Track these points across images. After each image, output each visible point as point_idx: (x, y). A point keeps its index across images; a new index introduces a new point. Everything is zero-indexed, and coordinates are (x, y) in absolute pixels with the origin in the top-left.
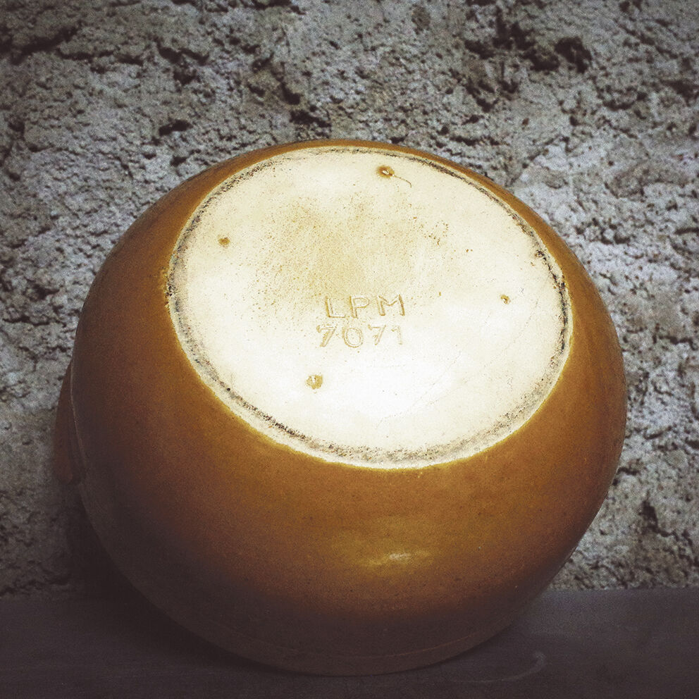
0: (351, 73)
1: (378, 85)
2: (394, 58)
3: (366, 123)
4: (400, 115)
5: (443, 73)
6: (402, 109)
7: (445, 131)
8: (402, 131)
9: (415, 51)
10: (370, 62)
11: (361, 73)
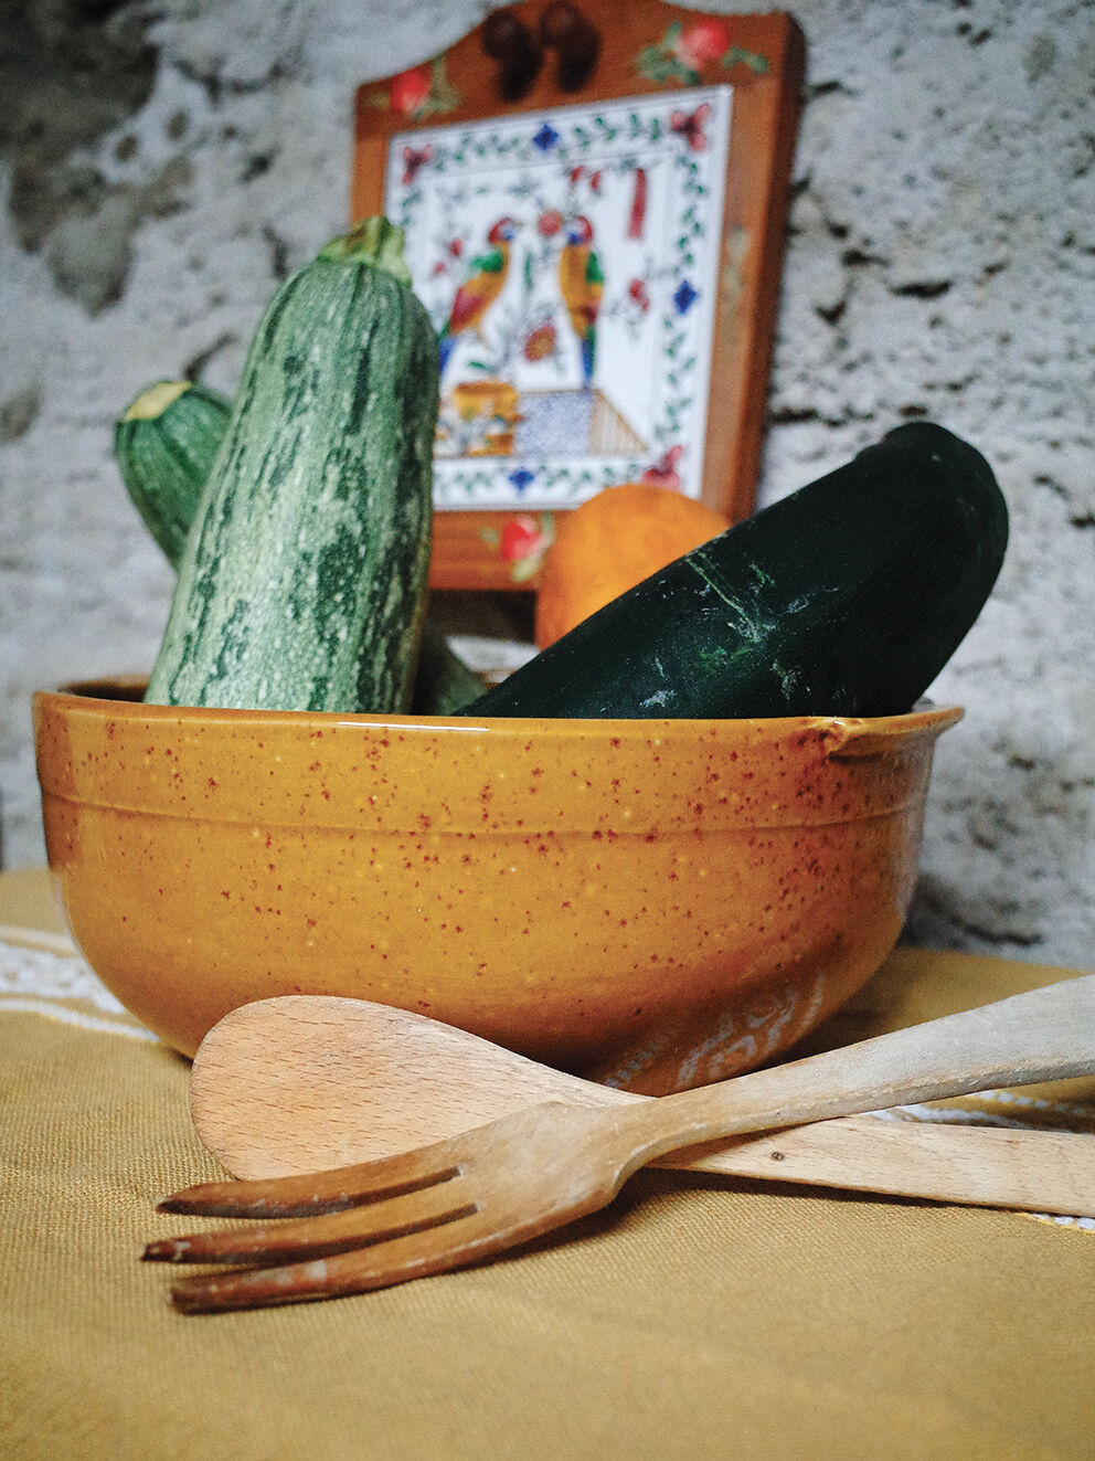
0: (923, 176)
1: (963, 186)
2: (992, 135)
3: (945, 251)
4: (1000, 227)
5: (1071, 144)
6: (1003, 217)
7: (1069, 242)
8: (1001, 253)
9: (1025, 117)
10: (953, 152)
11: (940, 174)
